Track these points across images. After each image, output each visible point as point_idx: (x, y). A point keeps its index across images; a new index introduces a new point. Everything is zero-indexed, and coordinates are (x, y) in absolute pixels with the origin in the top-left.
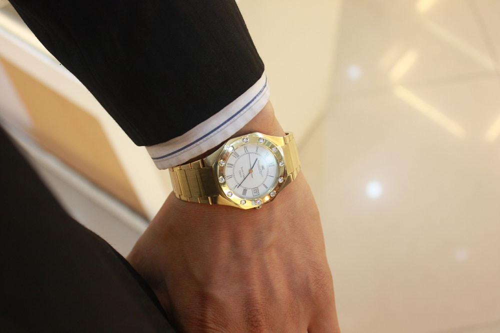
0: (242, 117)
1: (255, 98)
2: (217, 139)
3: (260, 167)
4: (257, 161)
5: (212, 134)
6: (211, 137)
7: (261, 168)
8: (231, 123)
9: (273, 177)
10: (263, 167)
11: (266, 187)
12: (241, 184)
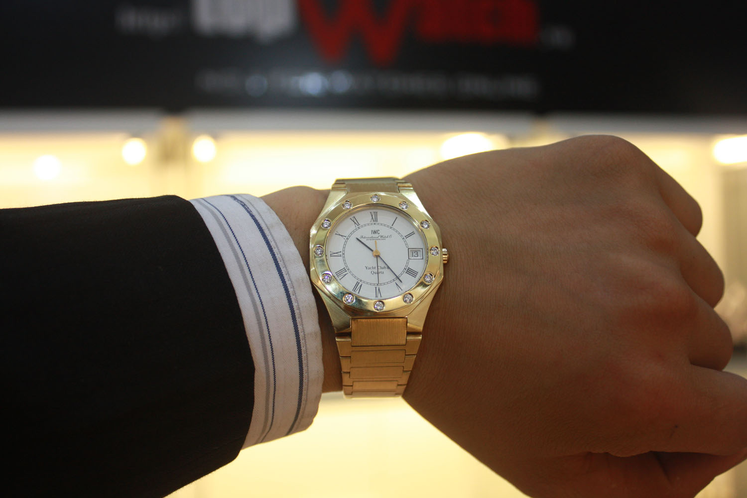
0: (279, 245)
1: (252, 216)
2: (305, 299)
3: (372, 237)
4: (362, 240)
5: (295, 304)
6: (299, 309)
7: (376, 235)
8: (285, 267)
9: (397, 218)
10: (375, 232)
11: (413, 233)
12: (396, 275)
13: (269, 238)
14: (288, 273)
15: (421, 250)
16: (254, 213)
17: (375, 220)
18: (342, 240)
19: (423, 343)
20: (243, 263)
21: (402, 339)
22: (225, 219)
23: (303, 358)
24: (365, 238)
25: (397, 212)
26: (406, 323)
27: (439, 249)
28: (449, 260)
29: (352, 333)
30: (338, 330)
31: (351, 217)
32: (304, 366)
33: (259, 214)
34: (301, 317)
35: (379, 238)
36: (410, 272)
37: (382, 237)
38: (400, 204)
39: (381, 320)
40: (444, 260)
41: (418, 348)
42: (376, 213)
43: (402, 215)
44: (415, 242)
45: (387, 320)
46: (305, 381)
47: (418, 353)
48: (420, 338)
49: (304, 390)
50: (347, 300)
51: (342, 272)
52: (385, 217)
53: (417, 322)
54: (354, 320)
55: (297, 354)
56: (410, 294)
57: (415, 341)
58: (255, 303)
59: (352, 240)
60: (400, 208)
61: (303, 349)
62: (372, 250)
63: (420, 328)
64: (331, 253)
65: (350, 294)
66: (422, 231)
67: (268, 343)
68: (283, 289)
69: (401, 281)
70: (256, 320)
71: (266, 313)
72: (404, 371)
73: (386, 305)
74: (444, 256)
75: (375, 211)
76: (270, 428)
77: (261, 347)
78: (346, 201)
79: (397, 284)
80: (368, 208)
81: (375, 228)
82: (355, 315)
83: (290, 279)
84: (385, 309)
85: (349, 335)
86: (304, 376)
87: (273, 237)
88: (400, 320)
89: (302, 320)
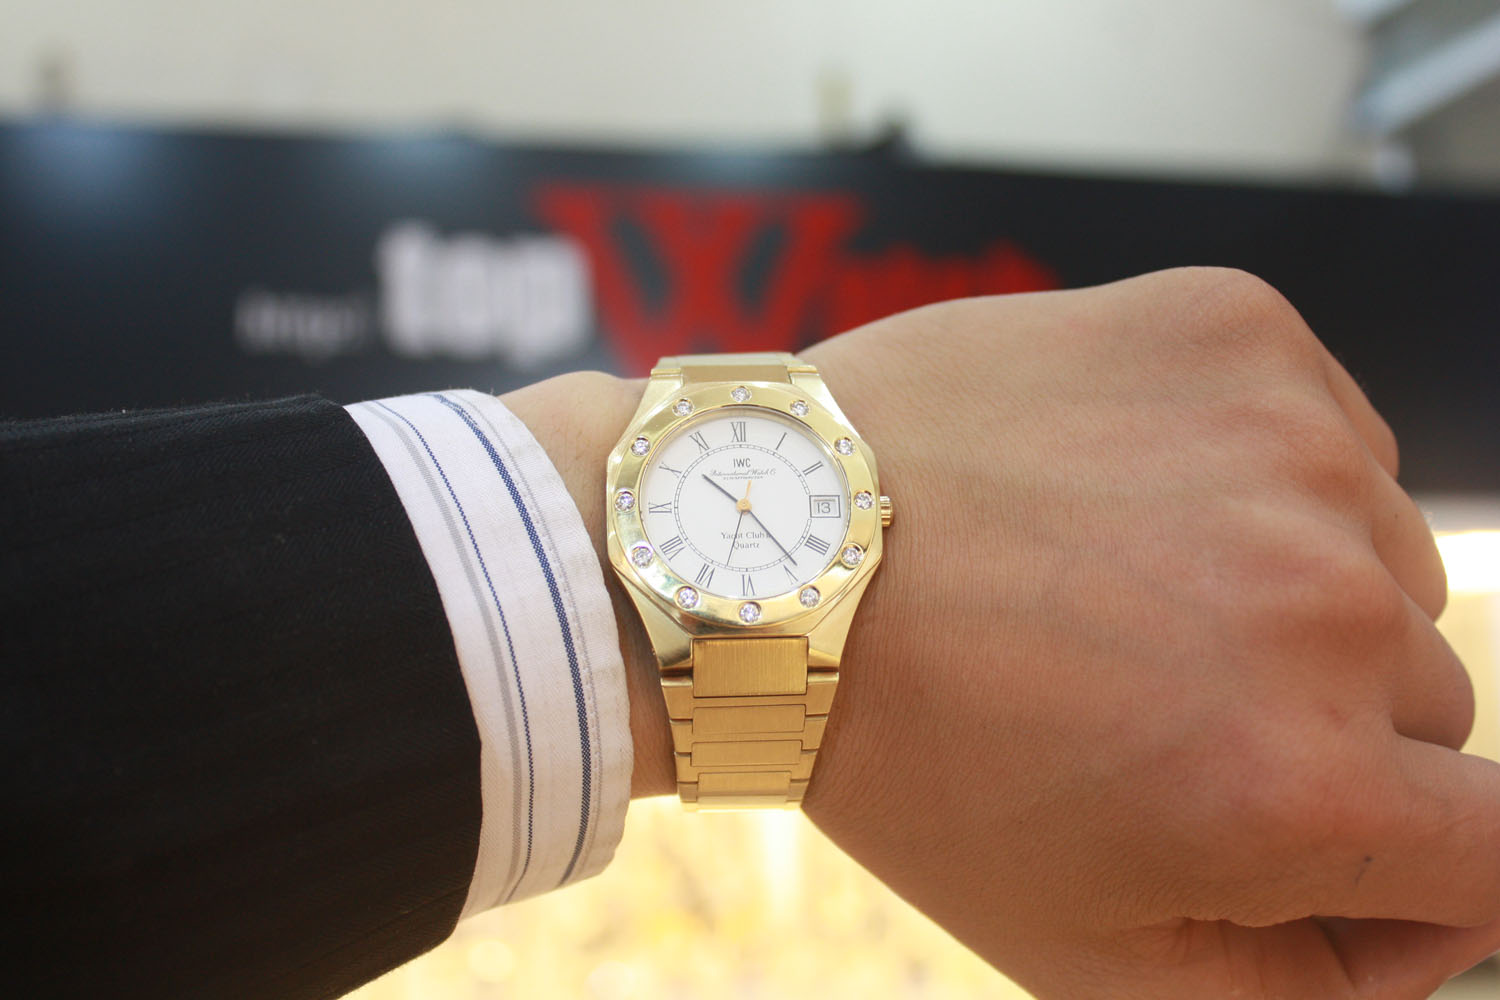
0: (534, 490)
1: (478, 433)
2: (589, 599)
3: (735, 474)
4: (714, 479)
5: (569, 610)
7: (744, 469)
9: (785, 434)
10: (741, 463)
11: (819, 465)
12: (784, 551)
13: (514, 475)
14: (553, 547)
15: (837, 499)
16: (482, 426)
17: (741, 437)
18: (674, 480)
19: (842, 689)
20: (461, 526)
21: (797, 681)
22: (423, 440)
23: (588, 721)
24: (720, 474)
25: (788, 423)
26: (805, 649)
27: (873, 495)
28: (893, 521)
29: (695, 669)
30: (665, 664)
31: (693, 433)
32: (591, 739)
33: (492, 428)
34: (582, 636)
35: (750, 474)
36: (813, 543)
37: (755, 472)
38: (792, 406)
39: (754, 642)
40: (884, 519)
41: (831, 701)
42: (743, 425)
43: (795, 427)
44: (824, 483)
45: (767, 641)
46: (594, 770)
47: (831, 710)
48: (836, 678)
49: (592, 788)
50: (684, 601)
51: (672, 545)
52: (762, 432)
53: (829, 647)
54: (698, 643)
55: (576, 714)
56: (814, 588)
57: (825, 686)
58: (487, 608)
59: (695, 480)
60: (792, 413)
61: (588, 703)
62: (735, 500)
63: (836, 658)
64: (652, 506)
65: (690, 588)
66: (838, 460)
67: (514, 690)
68: (543, 580)
69: (794, 563)
70: (489, 643)
71: (509, 629)
72: (802, 750)
73: (765, 610)
74: (883, 511)
75: (740, 420)
76: (525, 871)
77: (501, 698)
78: (682, 400)
79: (786, 569)
80: (727, 413)
81: (742, 454)
82: (701, 633)
83: (558, 559)
84: (762, 618)
85: (688, 673)
86: (592, 760)
87: (521, 474)
88: (794, 641)
89: (584, 643)
